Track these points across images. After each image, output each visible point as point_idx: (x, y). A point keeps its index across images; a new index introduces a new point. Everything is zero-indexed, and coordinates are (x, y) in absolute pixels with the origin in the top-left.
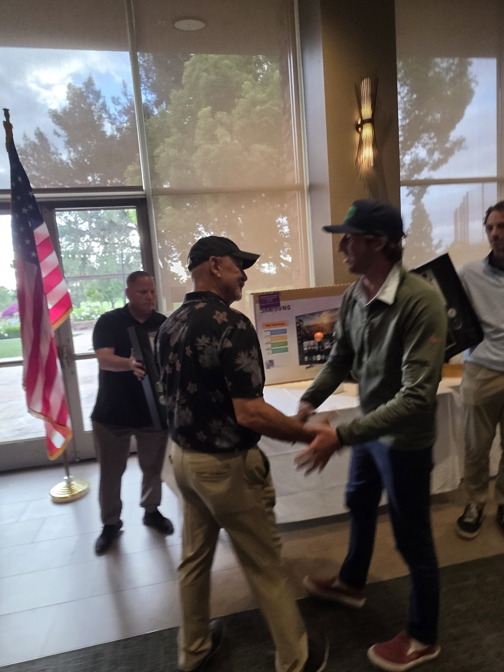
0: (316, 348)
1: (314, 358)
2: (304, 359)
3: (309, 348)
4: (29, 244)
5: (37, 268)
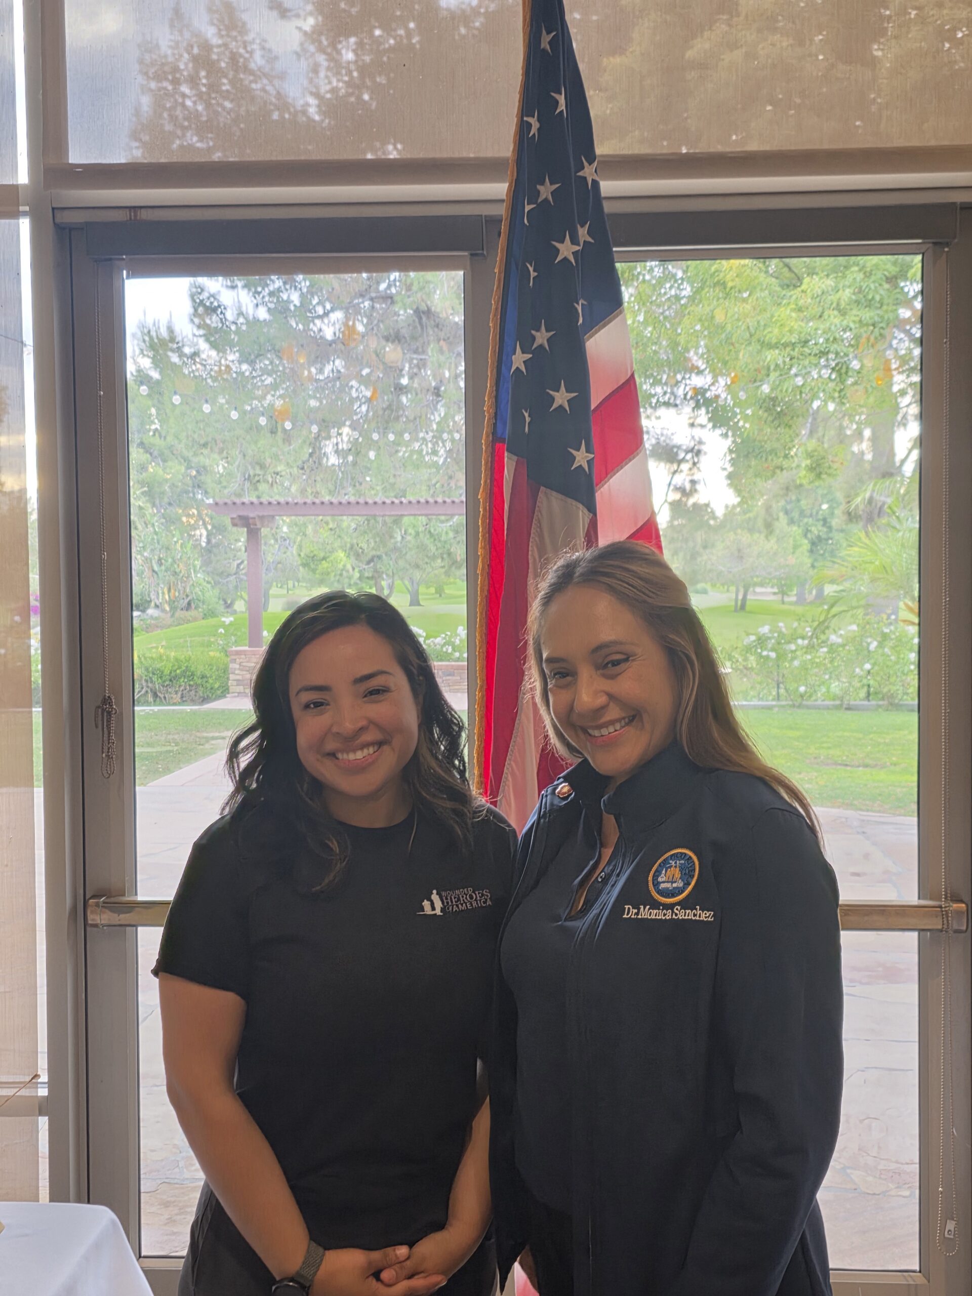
4: (568, 409)
5: (587, 521)
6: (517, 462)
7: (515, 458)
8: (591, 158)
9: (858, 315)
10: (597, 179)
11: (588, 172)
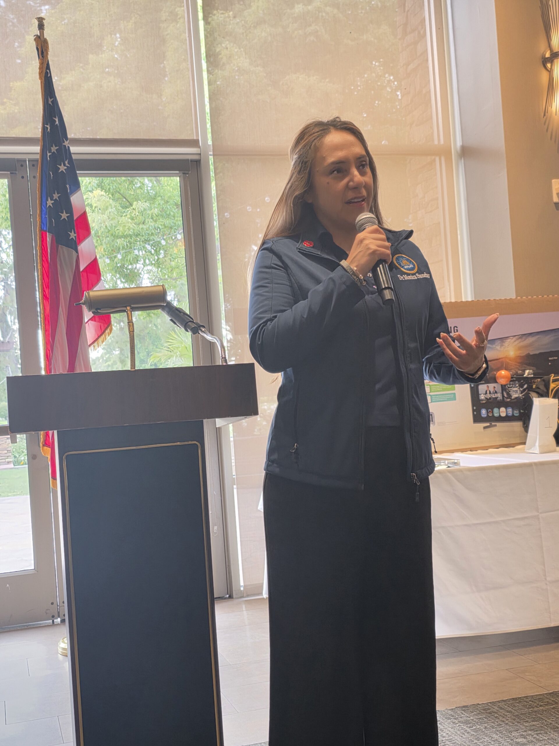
0: (499, 396)
1: (496, 412)
2: (479, 413)
3: (488, 396)
4: (67, 219)
5: (76, 256)
6: (52, 236)
7: (51, 234)
8: (67, 139)
9: (163, 222)
10: (69, 146)
11: (66, 143)
